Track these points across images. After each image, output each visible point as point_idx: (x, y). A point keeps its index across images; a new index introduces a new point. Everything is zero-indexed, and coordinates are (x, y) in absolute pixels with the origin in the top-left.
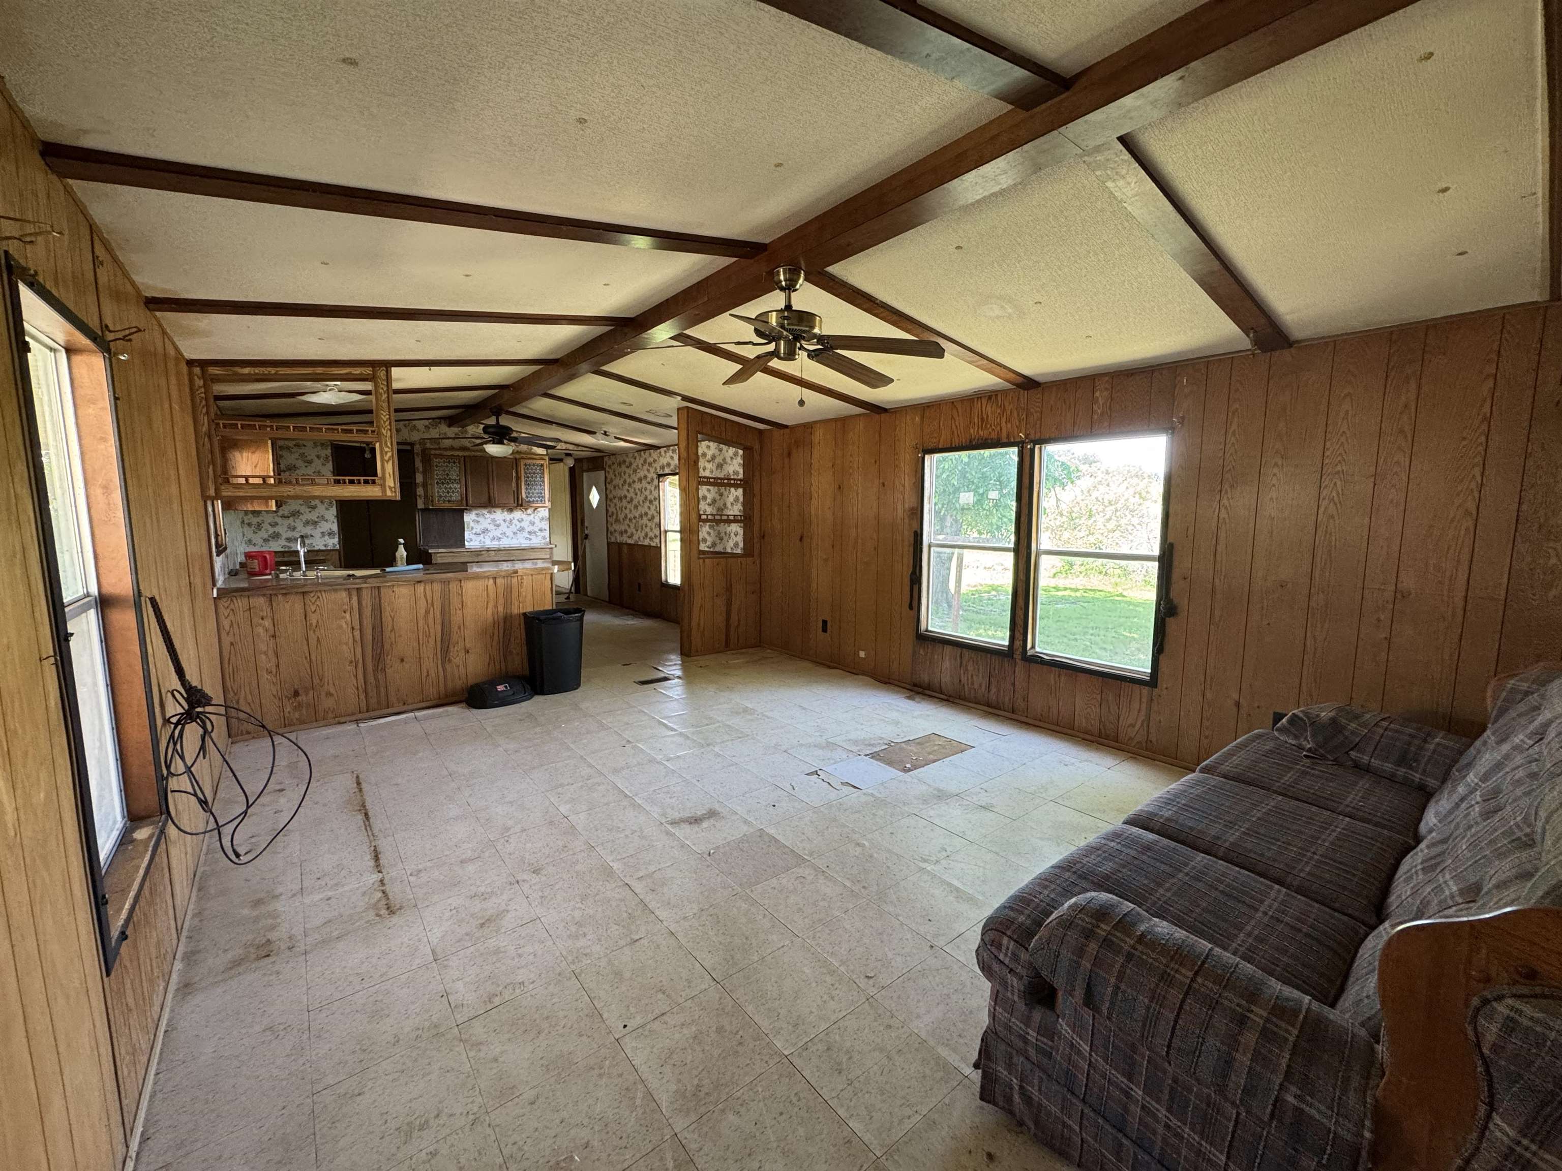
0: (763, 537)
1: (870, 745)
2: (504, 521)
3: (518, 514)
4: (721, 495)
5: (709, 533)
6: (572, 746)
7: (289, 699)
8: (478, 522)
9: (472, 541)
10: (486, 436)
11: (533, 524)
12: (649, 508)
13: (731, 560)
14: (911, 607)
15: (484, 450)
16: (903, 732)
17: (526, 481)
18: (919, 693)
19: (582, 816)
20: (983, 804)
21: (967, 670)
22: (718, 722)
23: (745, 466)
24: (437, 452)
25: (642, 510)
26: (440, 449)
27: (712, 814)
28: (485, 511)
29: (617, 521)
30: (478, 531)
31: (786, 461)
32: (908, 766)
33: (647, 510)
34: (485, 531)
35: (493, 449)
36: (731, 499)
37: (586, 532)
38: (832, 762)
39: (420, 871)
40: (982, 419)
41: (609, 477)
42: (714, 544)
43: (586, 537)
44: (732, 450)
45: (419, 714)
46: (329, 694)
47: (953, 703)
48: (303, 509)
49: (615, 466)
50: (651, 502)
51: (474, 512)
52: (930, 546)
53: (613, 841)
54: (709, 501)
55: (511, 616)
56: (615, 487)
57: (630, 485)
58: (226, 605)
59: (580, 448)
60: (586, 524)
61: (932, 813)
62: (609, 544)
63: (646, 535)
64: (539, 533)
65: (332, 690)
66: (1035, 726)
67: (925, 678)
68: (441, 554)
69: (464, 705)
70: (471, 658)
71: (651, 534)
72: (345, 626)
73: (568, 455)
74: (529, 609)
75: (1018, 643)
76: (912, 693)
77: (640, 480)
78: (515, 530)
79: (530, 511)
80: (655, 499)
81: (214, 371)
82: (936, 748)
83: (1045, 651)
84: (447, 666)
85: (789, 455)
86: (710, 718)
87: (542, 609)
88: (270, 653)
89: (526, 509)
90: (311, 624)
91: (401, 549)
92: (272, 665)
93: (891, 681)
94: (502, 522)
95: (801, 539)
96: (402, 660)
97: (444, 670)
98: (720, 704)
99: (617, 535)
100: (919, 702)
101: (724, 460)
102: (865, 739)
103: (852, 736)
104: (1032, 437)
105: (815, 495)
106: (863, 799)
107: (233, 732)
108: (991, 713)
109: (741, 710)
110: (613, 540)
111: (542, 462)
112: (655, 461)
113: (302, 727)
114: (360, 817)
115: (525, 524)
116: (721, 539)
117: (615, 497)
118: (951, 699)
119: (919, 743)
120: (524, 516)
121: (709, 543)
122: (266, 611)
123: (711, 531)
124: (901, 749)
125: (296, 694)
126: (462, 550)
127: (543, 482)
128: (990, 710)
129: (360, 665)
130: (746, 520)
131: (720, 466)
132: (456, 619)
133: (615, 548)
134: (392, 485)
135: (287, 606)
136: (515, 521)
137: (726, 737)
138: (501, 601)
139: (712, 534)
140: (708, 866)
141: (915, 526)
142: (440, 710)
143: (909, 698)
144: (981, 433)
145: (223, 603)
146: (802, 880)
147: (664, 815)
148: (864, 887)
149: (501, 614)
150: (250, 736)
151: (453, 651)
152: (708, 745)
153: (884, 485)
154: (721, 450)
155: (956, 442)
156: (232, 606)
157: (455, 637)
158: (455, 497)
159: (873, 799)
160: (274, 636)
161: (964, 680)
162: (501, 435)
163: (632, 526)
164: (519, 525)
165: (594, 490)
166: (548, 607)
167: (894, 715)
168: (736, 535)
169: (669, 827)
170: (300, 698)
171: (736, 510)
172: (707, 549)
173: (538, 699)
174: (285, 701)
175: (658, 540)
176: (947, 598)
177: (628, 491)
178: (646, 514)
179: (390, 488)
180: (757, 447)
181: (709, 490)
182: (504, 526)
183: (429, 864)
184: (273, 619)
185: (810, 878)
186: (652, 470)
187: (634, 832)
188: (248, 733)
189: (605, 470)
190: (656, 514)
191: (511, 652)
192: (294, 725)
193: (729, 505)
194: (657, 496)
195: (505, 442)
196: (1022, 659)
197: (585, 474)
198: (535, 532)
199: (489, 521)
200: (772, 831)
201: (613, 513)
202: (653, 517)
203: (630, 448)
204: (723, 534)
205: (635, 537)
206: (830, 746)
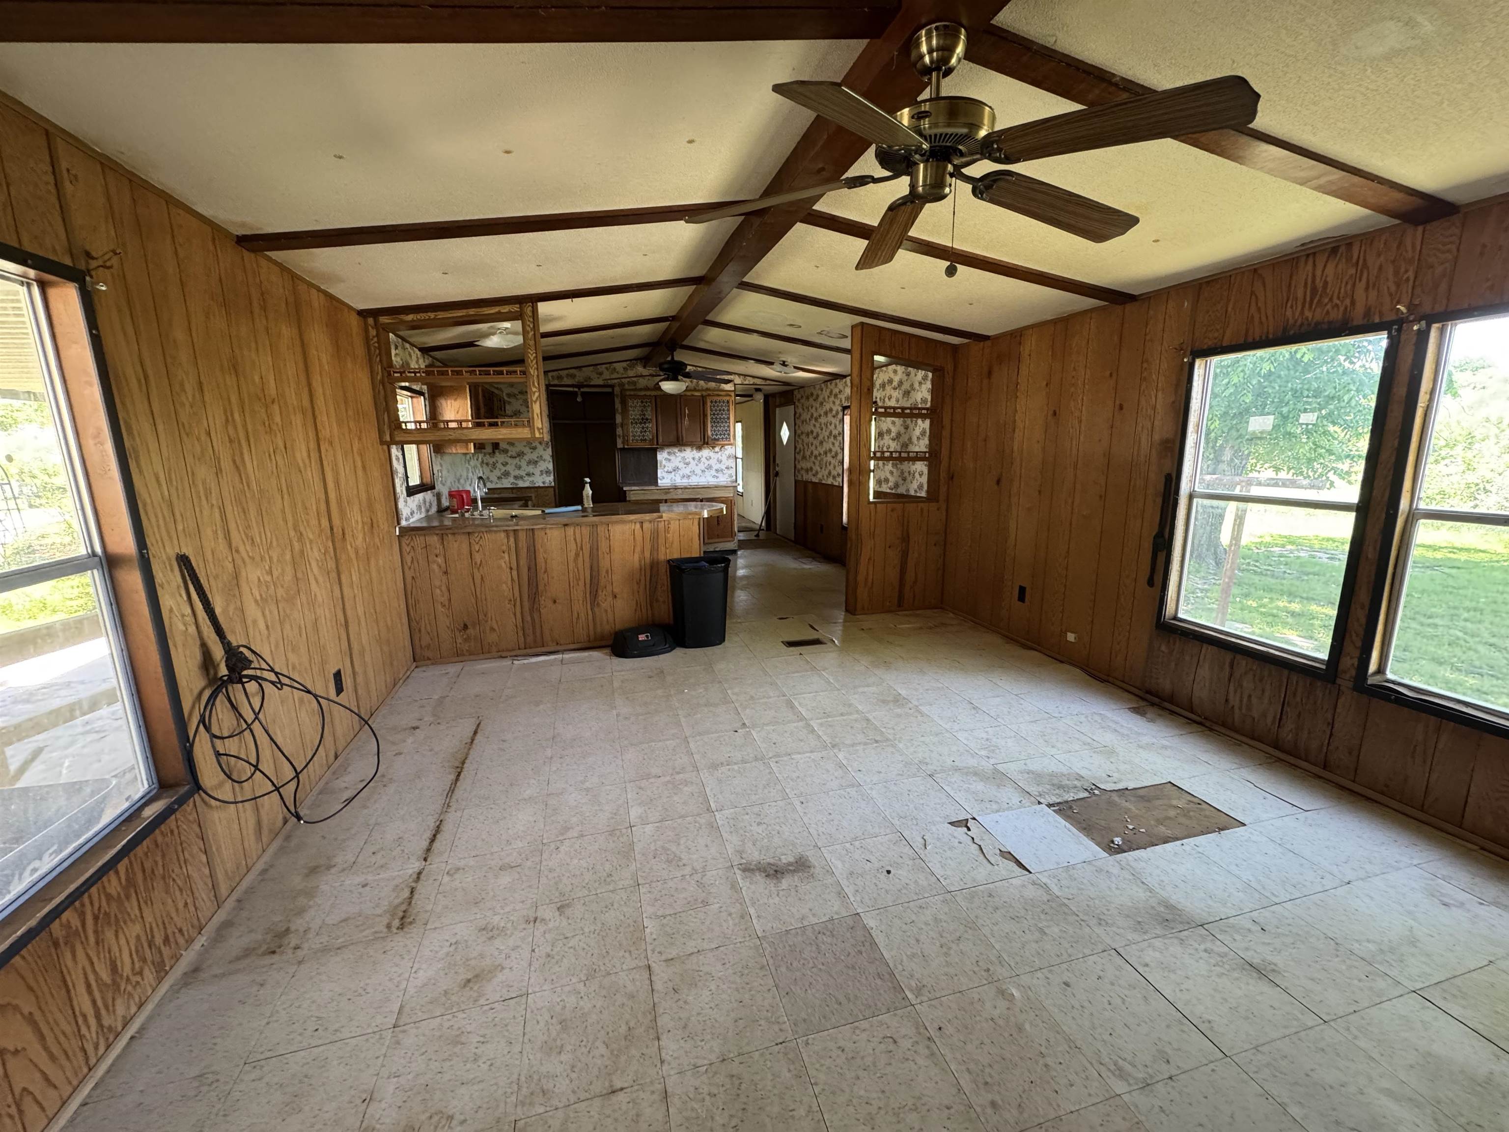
0: (952, 478)
1: (1060, 787)
2: (694, 459)
3: (706, 452)
4: (907, 428)
5: (892, 473)
6: (683, 720)
7: (460, 631)
8: (670, 460)
9: (665, 479)
10: (661, 373)
11: (720, 462)
12: (833, 444)
13: (911, 507)
14: (1151, 583)
15: (660, 388)
16: (1118, 771)
17: (712, 418)
18: (1153, 704)
19: (649, 829)
20: (1256, 961)
21: (1241, 686)
22: (858, 712)
23: (934, 391)
24: (632, 393)
25: (827, 446)
26: (635, 390)
27: (801, 866)
28: (676, 450)
29: (804, 457)
30: (670, 469)
31: (985, 381)
32: (1118, 840)
33: (831, 446)
34: (676, 469)
35: (668, 387)
36: (917, 432)
37: (777, 469)
38: (995, 806)
39: (458, 869)
40: (1314, 290)
41: (798, 411)
42: (897, 486)
43: (777, 474)
44: (921, 374)
45: (567, 656)
46: (492, 629)
47: (1211, 730)
48: (527, 450)
49: (802, 401)
50: (835, 437)
51: (666, 451)
52: (1191, 497)
53: (665, 881)
54: (893, 434)
55: (658, 563)
56: (803, 422)
57: (816, 419)
58: (408, 542)
59: (768, 382)
60: (777, 461)
61: (1150, 956)
62: (796, 482)
63: (830, 473)
64: (726, 471)
65: (495, 627)
66: (1368, 799)
67: (1165, 684)
68: (635, 492)
69: (608, 651)
70: (619, 603)
71: (834, 473)
72: (503, 564)
73: (758, 390)
74: (676, 556)
75: (1349, 662)
76: (1143, 703)
77: (826, 414)
78: (703, 468)
79: (717, 449)
80: (839, 434)
81: (384, 320)
82: (1172, 813)
83: (1406, 681)
84: (596, 609)
85: (990, 373)
86: (850, 705)
87: (689, 556)
88: (444, 588)
89: (713, 447)
90: (476, 564)
91: (588, 487)
92: (445, 599)
93: (1111, 679)
94: (691, 461)
95: (998, 482)
96: (555, 602)
97: (593, 613)
98: (868, 686)
99: (803, 472)
100: (1151, 721)
101: (912, 385)
102: (1052, 775)
103: (1035, 766)
104: (1427, 308)
105: (1020, 424)
106: (1031, 892)
107: (417, 658)
108: (1280, 760)
109: (890, 698)
110: (799, 478)
111: (728, 398)
112: (840, 392)
113: (472, 657)
114: (453, 777)
115: (713, 462)
116: (904, 479)
117: (802, 433)
118: (1208, 724)
119: (1142, 797)
120: (712, 454)
121: (891, 484)
122: (439, 548)
123: (895, 470)
124: (1111, 803)
125: (466, 627)
126: (653, 488)
127: (729, 418)
128: (1277, 753)
129: (518, 603)
130: (932, 457)
131: (907, 393)
132: (604, 563)
133: (802, 487)
134: (540, 426)
135: (456, 545)
136: (703, 460)
137: (860, 738)
138: (648, 547)
139: (895, 474)
140: (762, 968)
141: (1168, 466)
142: (586, 654)
143: (1136, 710)
144: (1308, 314)
145: (405, 541)
146: (892, 1047)
147: (740, 853)
148: (993, 1104)
149: (648, 561)
150: (429, 662)
151: (601, 595)
152: (834, 746)
153: (1121, 407)
154: (908, 375)
155: (1257, 333)
156: (412, 544)
157: (603, 582)
158: (649, 436)
159: (1045, 898)
160: (446, 573)
161: (1234, 700)
162: (676, 371)
163: (817, 463)
164: (707, 463)
165: (785, 426)
166: (696, 554)
167: (1108, 738)
168: (921, 475)
169: (739, 874)
170: (468, 631)
171: (921, 445)
172: (888, 491)
173: (679, 652)
174: (457, 633)
175: (840, 480)
176: (1215, 553)
177: (815, 426)
178: (830, 450)
179: (538, 429)
180: (950, 367)
181: (893, 423)
182: (693, 463)
183: (472, 862)
184: (445, 557)
185: (906, 1044)
186: (837, 402)
187: (695, 871)
188: (429, 659)
189: (794, 404)
190: (839, 451)
191: (657, 601)
192: (464, 655)
193: (914, 439)
194: (841, 430)
195: (680, 377)
196: (1355, 689)
197: (777, 410)
198: (722, 470)
199: (679, 459)
200: (871, 922)
201: (800, 450)
202: (836, 454)
203: (815, 379)
204: (906, 474)
205: (820, 476)
206: (998, 777)
